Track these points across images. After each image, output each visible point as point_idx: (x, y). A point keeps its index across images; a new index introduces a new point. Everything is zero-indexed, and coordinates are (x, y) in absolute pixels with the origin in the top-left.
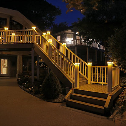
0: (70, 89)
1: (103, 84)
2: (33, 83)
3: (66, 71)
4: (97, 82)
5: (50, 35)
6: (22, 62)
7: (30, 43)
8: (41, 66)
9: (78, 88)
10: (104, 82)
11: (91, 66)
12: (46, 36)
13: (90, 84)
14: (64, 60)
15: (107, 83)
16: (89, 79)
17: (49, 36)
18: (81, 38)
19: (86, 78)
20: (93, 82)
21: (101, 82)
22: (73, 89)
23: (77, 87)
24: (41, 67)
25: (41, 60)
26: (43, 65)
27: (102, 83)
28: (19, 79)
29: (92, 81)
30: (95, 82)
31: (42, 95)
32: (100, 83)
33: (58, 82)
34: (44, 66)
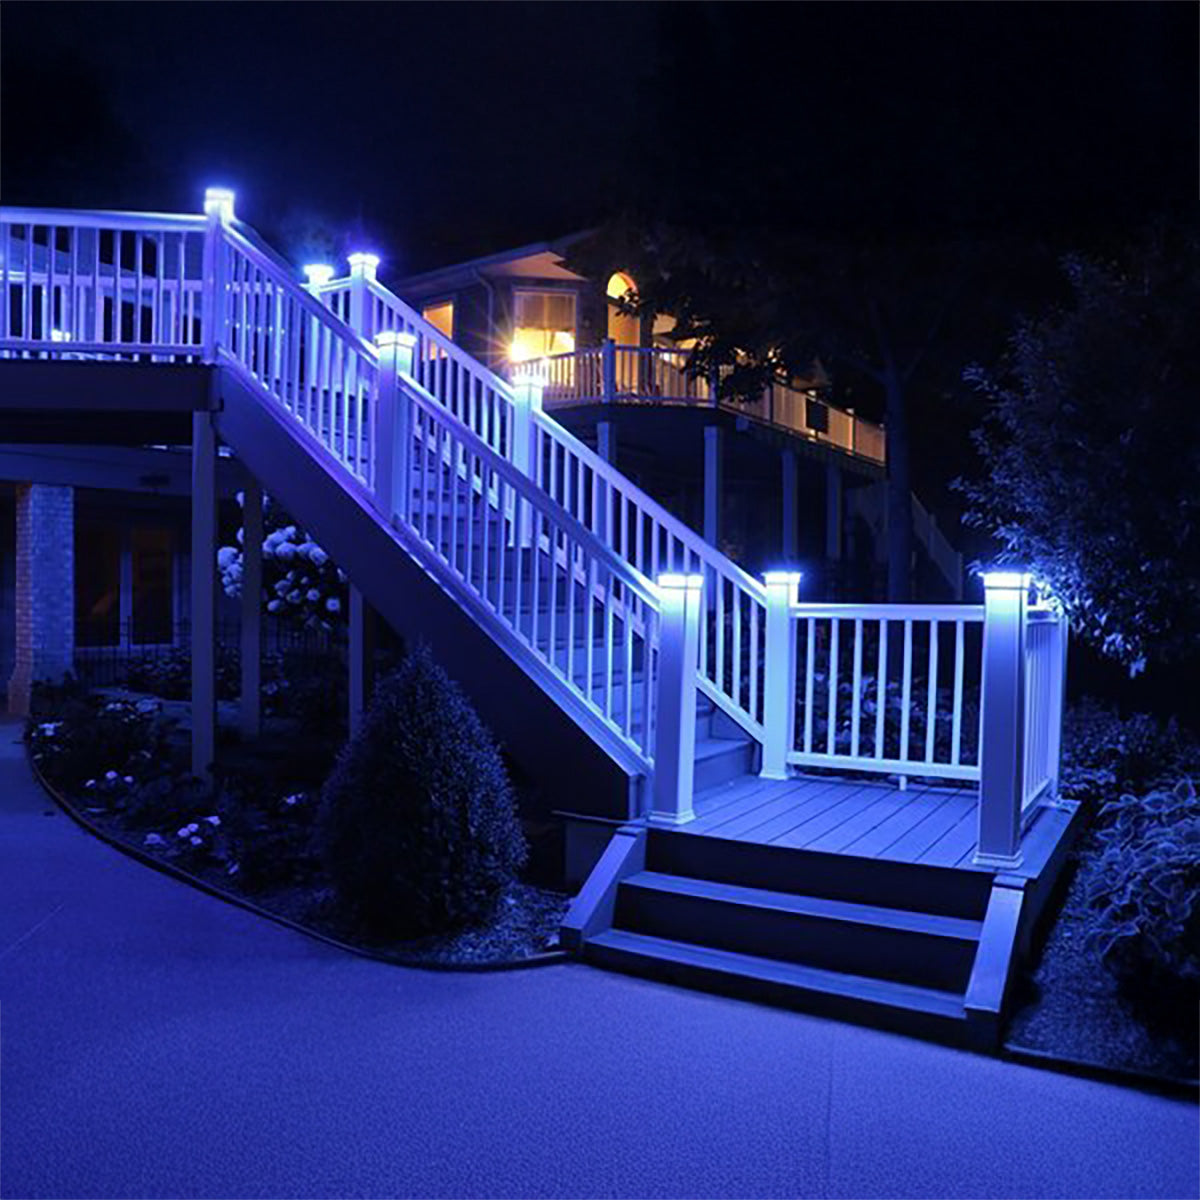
0: (612, 830)
1: (911, 779)
2: (211, 768)
3: (561, 647)
4: (854, 761)
5: (382, 291)
6: (70, 553)
7: (145, 358)
8: (273, 596)
9: (685, 818)
10: (916, 754)
11: (794, 602)
12: (335, 297)
13: (783, 777)
14: (525, 544)
15: (974, 773)
16: (774, 733)
17: (368, 295)
18: (647, 337)
19: (747, 720)
20: (808, 757)
21: (886, 755)
22: (635, 826)
23: (672, 807)
24: (272, 605)
25: (280, 541)
26: (295, 584)
27: (903, 766)
28: (49, 728)
29: (799, 746)
30: (830, 759)
31: (320, 895)
32: (878, 763)
33: (491, 763)
34: (312, 594)
